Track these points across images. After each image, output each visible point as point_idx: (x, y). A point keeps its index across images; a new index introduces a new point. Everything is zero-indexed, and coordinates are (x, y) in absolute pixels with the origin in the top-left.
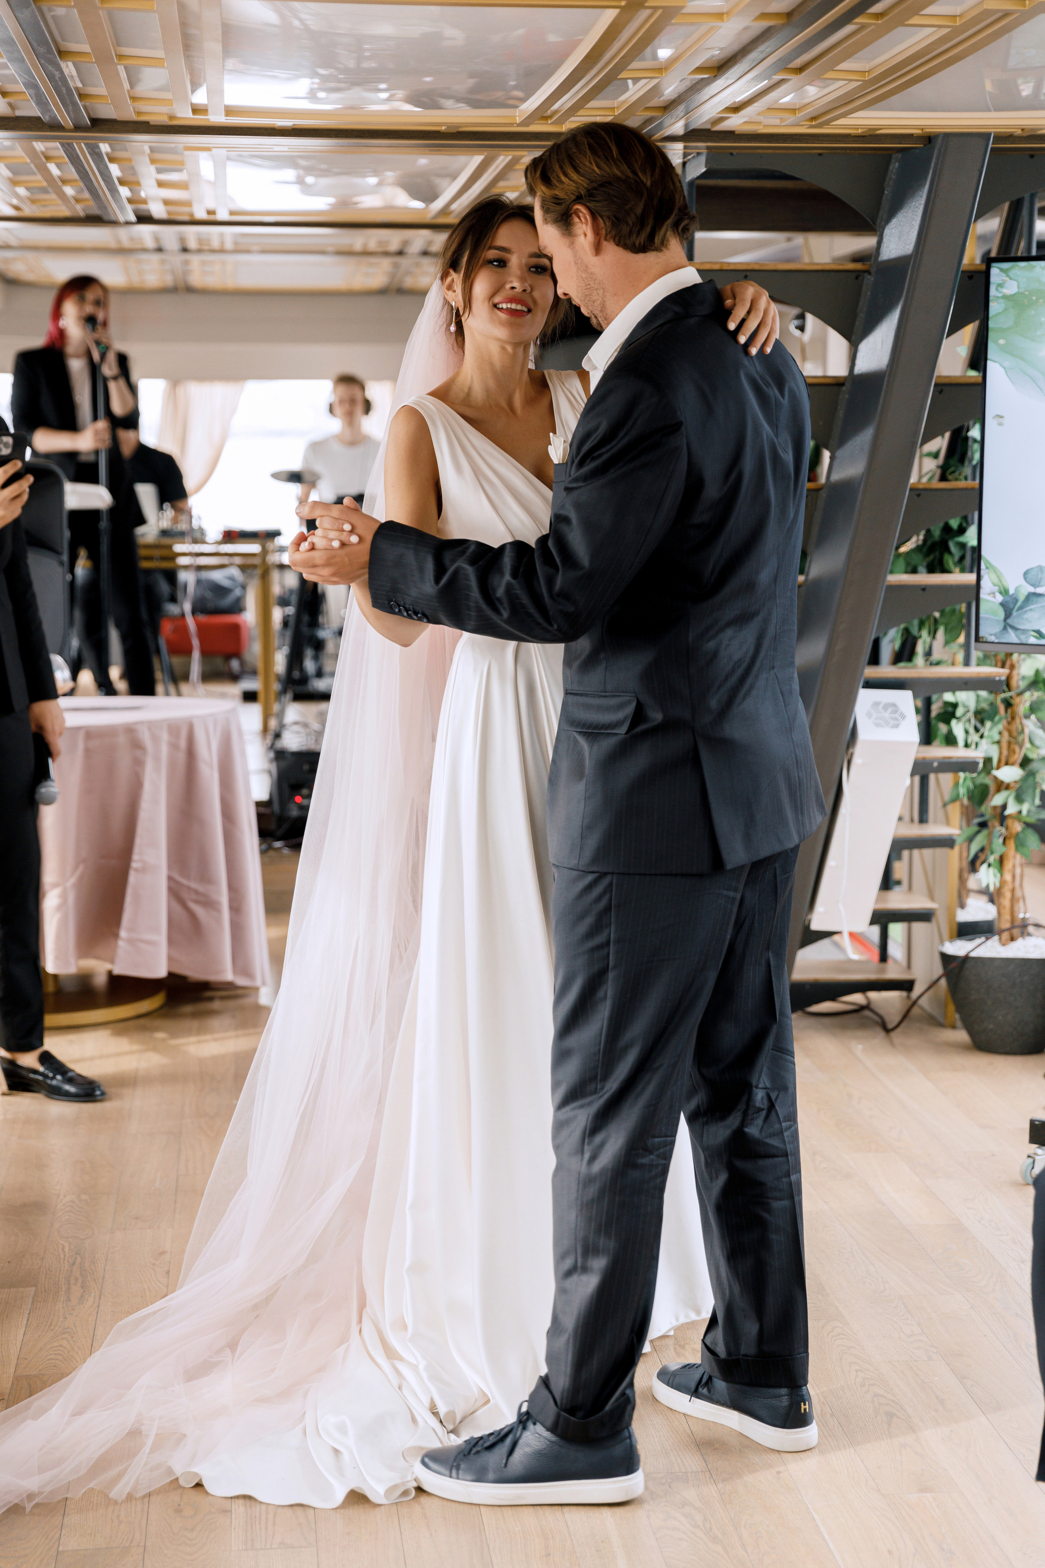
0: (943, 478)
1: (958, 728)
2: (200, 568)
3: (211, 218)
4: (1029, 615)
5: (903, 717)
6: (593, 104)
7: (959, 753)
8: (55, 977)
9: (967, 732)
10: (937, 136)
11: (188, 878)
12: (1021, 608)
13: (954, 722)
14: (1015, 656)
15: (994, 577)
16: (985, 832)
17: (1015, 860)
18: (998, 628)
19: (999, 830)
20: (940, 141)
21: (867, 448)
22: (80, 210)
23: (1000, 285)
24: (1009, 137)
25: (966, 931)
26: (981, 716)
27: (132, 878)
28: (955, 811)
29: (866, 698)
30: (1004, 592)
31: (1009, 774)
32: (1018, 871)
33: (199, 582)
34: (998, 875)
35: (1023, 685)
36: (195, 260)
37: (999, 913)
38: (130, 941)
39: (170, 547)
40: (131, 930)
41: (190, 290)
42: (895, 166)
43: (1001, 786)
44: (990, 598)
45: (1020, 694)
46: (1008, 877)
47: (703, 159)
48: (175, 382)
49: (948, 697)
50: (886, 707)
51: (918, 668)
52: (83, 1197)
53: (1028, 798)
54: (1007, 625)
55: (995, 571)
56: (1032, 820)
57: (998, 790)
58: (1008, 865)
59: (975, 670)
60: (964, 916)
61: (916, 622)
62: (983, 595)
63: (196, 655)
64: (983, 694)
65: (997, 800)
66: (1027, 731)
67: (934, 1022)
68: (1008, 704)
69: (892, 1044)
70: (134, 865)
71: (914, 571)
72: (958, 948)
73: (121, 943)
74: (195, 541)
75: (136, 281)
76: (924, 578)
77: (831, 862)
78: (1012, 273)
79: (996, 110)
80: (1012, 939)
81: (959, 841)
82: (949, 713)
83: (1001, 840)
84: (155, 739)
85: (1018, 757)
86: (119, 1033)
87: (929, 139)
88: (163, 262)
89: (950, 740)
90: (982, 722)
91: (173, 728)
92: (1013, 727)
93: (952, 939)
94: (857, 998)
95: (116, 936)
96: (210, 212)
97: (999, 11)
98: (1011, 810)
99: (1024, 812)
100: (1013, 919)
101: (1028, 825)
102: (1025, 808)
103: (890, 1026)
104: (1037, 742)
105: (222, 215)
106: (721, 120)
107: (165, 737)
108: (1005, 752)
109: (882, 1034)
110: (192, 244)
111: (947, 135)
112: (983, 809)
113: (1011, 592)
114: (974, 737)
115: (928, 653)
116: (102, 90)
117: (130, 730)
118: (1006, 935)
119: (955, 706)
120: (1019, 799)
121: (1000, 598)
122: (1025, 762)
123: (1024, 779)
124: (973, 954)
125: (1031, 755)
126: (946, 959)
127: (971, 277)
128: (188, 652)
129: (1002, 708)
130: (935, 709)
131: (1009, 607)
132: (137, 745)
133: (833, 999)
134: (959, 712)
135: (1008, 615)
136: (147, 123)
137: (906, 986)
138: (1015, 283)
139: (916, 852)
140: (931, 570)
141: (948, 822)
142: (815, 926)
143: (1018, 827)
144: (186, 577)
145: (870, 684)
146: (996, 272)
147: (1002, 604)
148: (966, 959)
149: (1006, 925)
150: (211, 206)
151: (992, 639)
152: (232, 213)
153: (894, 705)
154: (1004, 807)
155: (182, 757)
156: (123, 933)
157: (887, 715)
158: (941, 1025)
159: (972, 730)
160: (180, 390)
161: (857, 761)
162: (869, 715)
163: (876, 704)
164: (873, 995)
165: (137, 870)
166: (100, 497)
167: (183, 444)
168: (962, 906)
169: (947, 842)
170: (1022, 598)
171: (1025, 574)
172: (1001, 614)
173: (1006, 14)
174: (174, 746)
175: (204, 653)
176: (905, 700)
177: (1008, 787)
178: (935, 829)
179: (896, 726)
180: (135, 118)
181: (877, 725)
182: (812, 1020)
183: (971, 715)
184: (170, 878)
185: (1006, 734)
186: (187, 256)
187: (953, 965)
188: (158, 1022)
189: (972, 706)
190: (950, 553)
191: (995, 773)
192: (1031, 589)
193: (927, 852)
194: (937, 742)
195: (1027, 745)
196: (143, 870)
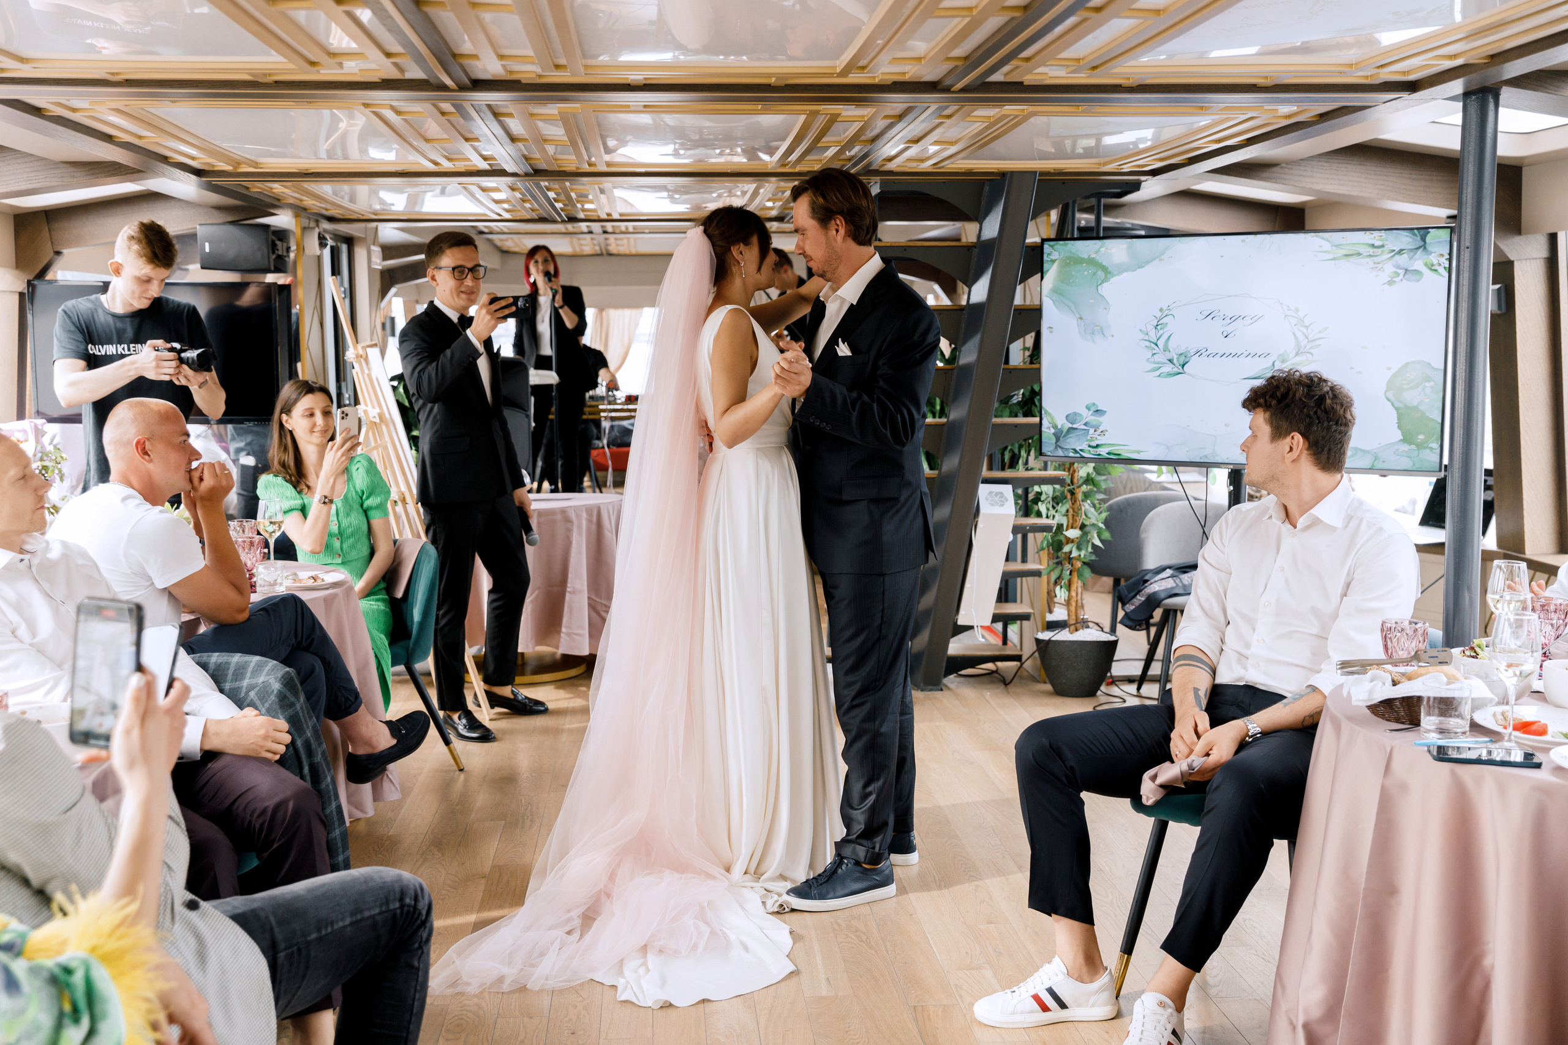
0: (1031, 363)
1: (1042, 507)
2: (613, 419)
3: (610, 218)
4: (1069, 440)
5: (1007, 500)
6: (808, 158)
7: (1043, 521)
8: (522, 654)
9: (1048, 509)
10: (1007, 172)
11: (600, 598)
12: (1065, 436)
13: (1040, 503)
14: (1076, 465)
15: (1049, 419)
16: (1060, 567)
17: (1077, 584)
18: (1052, 448)
19: (1067, 566)
20: (1009, 175)
21: (977, 345)
22: (534, 216)
23: (1049, 254)
24: (1048, 173)
25: (1052, 626)
26: (1057, 500)
27: (568, 597)
28: (1044, 555)
29: (984, 490)
30: (1055, 427)
31: (1073, 533)
32: (1080, 590)
33: (612, 427)
34: (1067, 593)
35: (1081, 482)
36: (612, 237)
37: (1069, 615)
38: (568, 634)
39: (597, 406)
40: (568, 627)
41: (610, 255)
42: (987, 188)
43: (1069, 541)
44: (1047, 431)
45: (1079, 487)
46: (1073, 594)
47: (878, 185)
48: (601, 310)
49: (1037, 488)
50: (996, 494)
51: (1020, 472)
52: (534, 775)
53: (1084, 547)
54: (1057, 446)
55: (1050, 415)
56: (1086, 560)
57: (1067, 543)
58: (1074, 587)
59: (1051, 473)
60: (1050, 618)
61: (1017, 445)
62: (1044, 429)
63: (610, 469)
64: (1057, 487)
65: (1066, 549)
66: (1083, 508)
67: (1035, 680)
68: (1072, 493)
69: (1008, 692)
70: (568, 589)
71: (1016, 416)
72: (1045, 636)
73: (562, 635)
74: (610, 403)
75: (578, 250)
76: (1021, 420)
77: (967, 585)
78: (1055, 247)
79: (1040, 159)
80: (1077, 630)
81: (1044, 573)
82: (1038, 498)
83: (1068, 572)
84: (579, 516)
85: (1079, 524)
86: (558, 688)
87: (1003, 174)
88: (592, 239)
89: (1039, 514)
90: (1058, 504)
91: (589, 510)
92: (1075, 507)
93: (1043, 630)
94: (990, 666)
95: (559, 632)
96: (608, 215)
97: (1010, 115)
98: (1074, 554)
99: (1082, 556)
100: (1076, 620)
101: (1084, 563)
102: (1083, 553)
103: (1007, 682)
104: (1089, 515)
105: (616, 216)
106: (884, 165)
107: (584, 515)
108: (1071, 521)
109: (1003, 686)
110: (610, 229)
111: (1012, 172)
112: (1060, 554)
113: (1059, 427)
114: (1052, 512)
115: (1027, 463)
116: (538, 156)
117: (563, 511)
118: (1072, 628)
119: (1040, 494)
120: (1079, 548)
121: (1053, 431)
122: (1083, 527)
123: (1082, 536)
124: (1053, 639)
125: (1086, 523)
126: (1038, 641)
127: (1033, 250)
128: (607, 469)
129: (1069, 496)
130: (1031, 496)
131: (1058, 436)
132: (568, 520)
133: (973, 667)
134: (1043, 497)
135: (1058, 440)
136: (565, 171)
137: (1017, 658)
138: (1057, 253)
139: (1024, 579)
140: (1025, 415)
141: (1040, 563)
142: (960, 623)
143: (1079, 564)
144: (606, 424)
145: (987, 481)
146: (1046, 246)
147: (1054, 434)
148: (1049, 641)
149: (1072, 622)
150: (608, 211)
151: (1049, 454)
152: (621, 215)
153: (1002, 493)
154: (1071, 552)
155: (594, 527)
156: (563, 630)
157: (997, 499)
158: (1039, 682)
159: (1051, 508)
160: (604, 313)
161: (980, 525)
162: (987, 499)
163: (991, 493)
164: (999, 664)
165: (570, 592)
166: (553, 378)
167: (606, 345)
168: (1051, 612)
169: (1037, 574)
170: (1065, 430)
171: (1067, 417)
172: (1054, 440)
173: (1016, 116)
174: (589, 521)
175: (614, 470)
176: (1007, 489)
177: (1073, 541)
178: (1031, 566)
179: (1002, 505)
180: (558, 169)
181: (992, 505)
182: (962, 679)
183: (1050, 499)
184: (589, 598)
185: (1071, 511)
186: (606, 236)
187: (1042, 645)
188: (581, 682)
189: (1051, 494)
190: (1035, 405)
191: (1064, 533)
192: (1070, 426)
193: (1030, 579)
194: (1033, 515)
195: (1084, 517)
196: (574, 593)
